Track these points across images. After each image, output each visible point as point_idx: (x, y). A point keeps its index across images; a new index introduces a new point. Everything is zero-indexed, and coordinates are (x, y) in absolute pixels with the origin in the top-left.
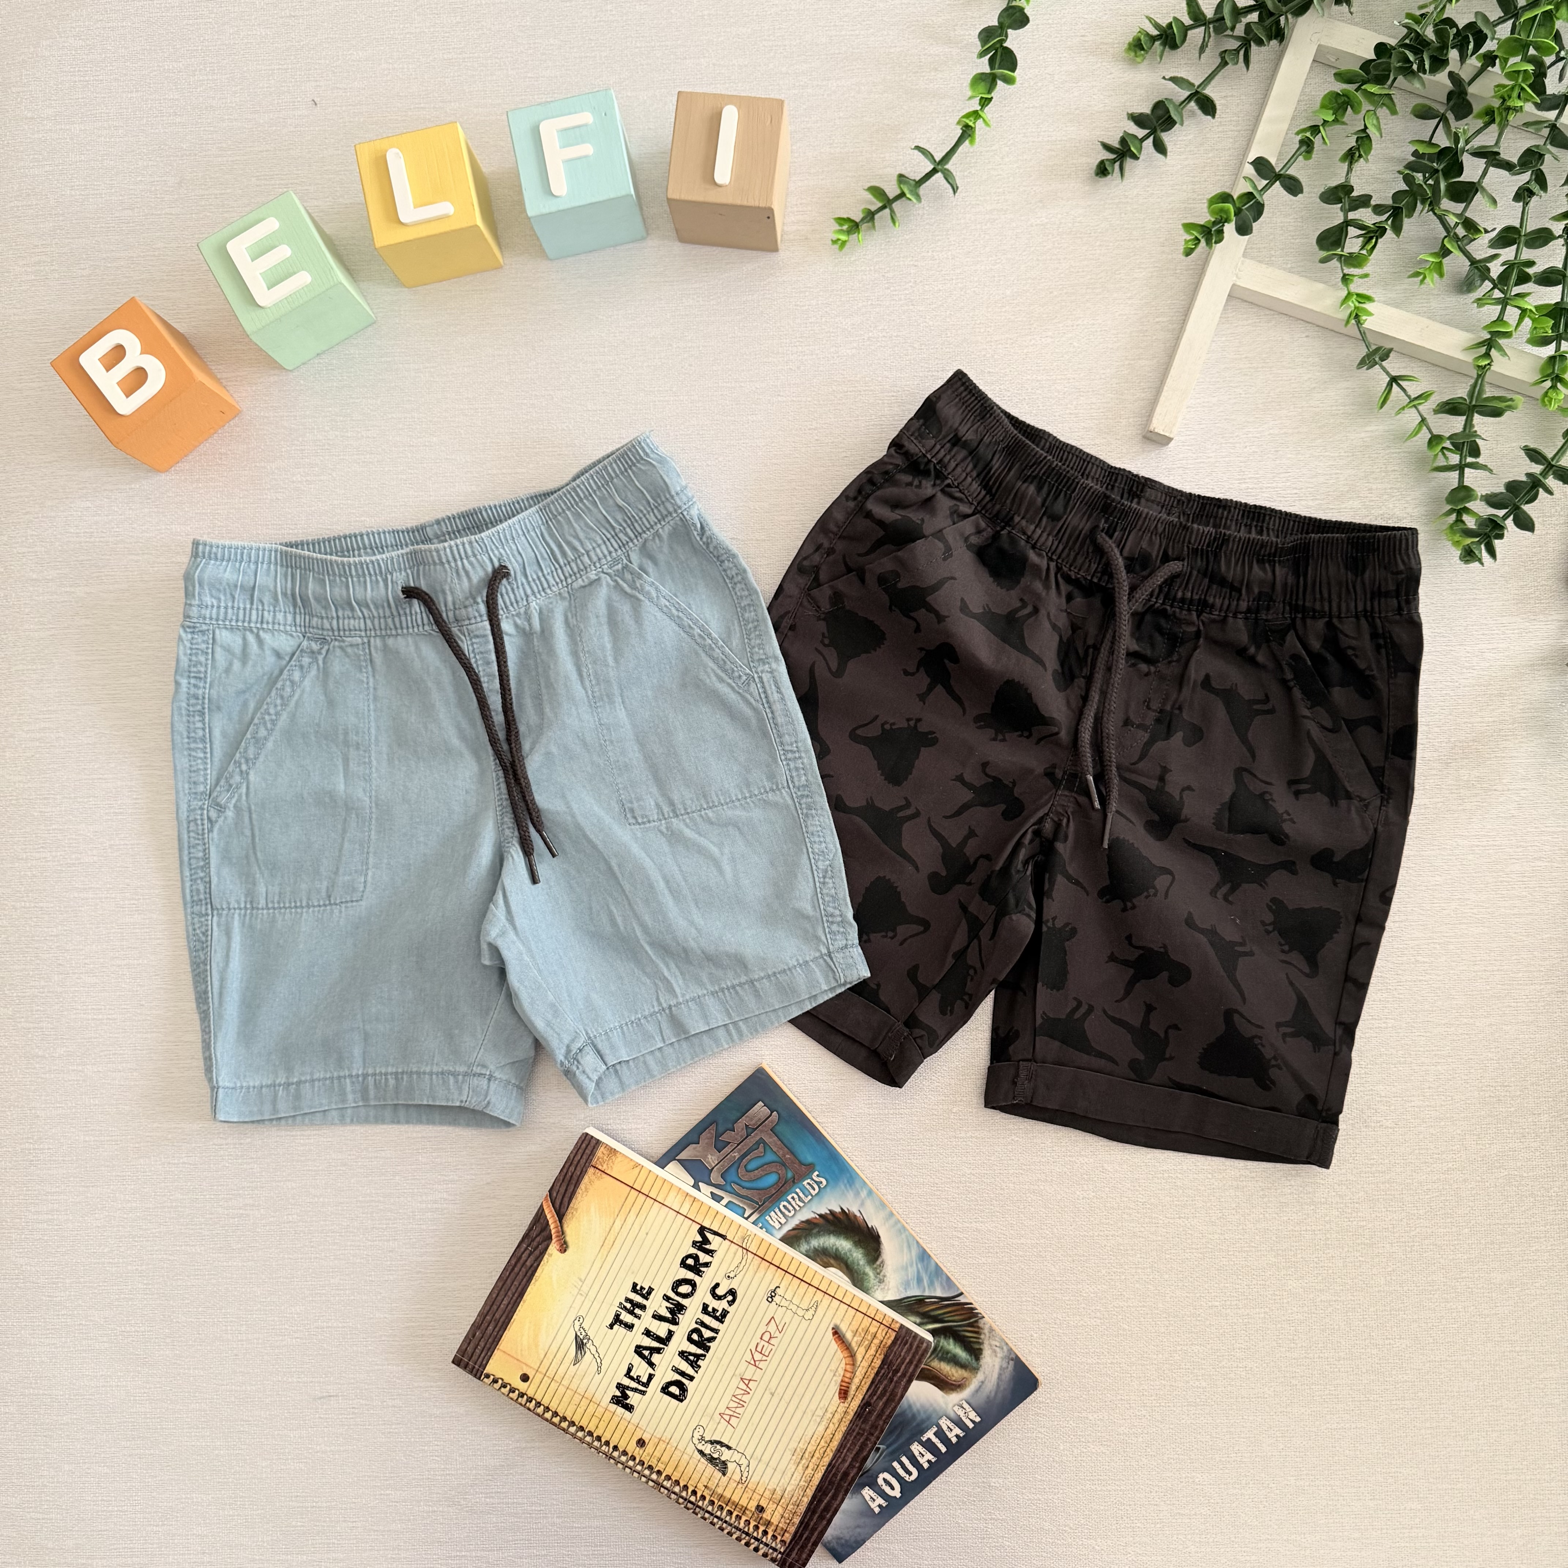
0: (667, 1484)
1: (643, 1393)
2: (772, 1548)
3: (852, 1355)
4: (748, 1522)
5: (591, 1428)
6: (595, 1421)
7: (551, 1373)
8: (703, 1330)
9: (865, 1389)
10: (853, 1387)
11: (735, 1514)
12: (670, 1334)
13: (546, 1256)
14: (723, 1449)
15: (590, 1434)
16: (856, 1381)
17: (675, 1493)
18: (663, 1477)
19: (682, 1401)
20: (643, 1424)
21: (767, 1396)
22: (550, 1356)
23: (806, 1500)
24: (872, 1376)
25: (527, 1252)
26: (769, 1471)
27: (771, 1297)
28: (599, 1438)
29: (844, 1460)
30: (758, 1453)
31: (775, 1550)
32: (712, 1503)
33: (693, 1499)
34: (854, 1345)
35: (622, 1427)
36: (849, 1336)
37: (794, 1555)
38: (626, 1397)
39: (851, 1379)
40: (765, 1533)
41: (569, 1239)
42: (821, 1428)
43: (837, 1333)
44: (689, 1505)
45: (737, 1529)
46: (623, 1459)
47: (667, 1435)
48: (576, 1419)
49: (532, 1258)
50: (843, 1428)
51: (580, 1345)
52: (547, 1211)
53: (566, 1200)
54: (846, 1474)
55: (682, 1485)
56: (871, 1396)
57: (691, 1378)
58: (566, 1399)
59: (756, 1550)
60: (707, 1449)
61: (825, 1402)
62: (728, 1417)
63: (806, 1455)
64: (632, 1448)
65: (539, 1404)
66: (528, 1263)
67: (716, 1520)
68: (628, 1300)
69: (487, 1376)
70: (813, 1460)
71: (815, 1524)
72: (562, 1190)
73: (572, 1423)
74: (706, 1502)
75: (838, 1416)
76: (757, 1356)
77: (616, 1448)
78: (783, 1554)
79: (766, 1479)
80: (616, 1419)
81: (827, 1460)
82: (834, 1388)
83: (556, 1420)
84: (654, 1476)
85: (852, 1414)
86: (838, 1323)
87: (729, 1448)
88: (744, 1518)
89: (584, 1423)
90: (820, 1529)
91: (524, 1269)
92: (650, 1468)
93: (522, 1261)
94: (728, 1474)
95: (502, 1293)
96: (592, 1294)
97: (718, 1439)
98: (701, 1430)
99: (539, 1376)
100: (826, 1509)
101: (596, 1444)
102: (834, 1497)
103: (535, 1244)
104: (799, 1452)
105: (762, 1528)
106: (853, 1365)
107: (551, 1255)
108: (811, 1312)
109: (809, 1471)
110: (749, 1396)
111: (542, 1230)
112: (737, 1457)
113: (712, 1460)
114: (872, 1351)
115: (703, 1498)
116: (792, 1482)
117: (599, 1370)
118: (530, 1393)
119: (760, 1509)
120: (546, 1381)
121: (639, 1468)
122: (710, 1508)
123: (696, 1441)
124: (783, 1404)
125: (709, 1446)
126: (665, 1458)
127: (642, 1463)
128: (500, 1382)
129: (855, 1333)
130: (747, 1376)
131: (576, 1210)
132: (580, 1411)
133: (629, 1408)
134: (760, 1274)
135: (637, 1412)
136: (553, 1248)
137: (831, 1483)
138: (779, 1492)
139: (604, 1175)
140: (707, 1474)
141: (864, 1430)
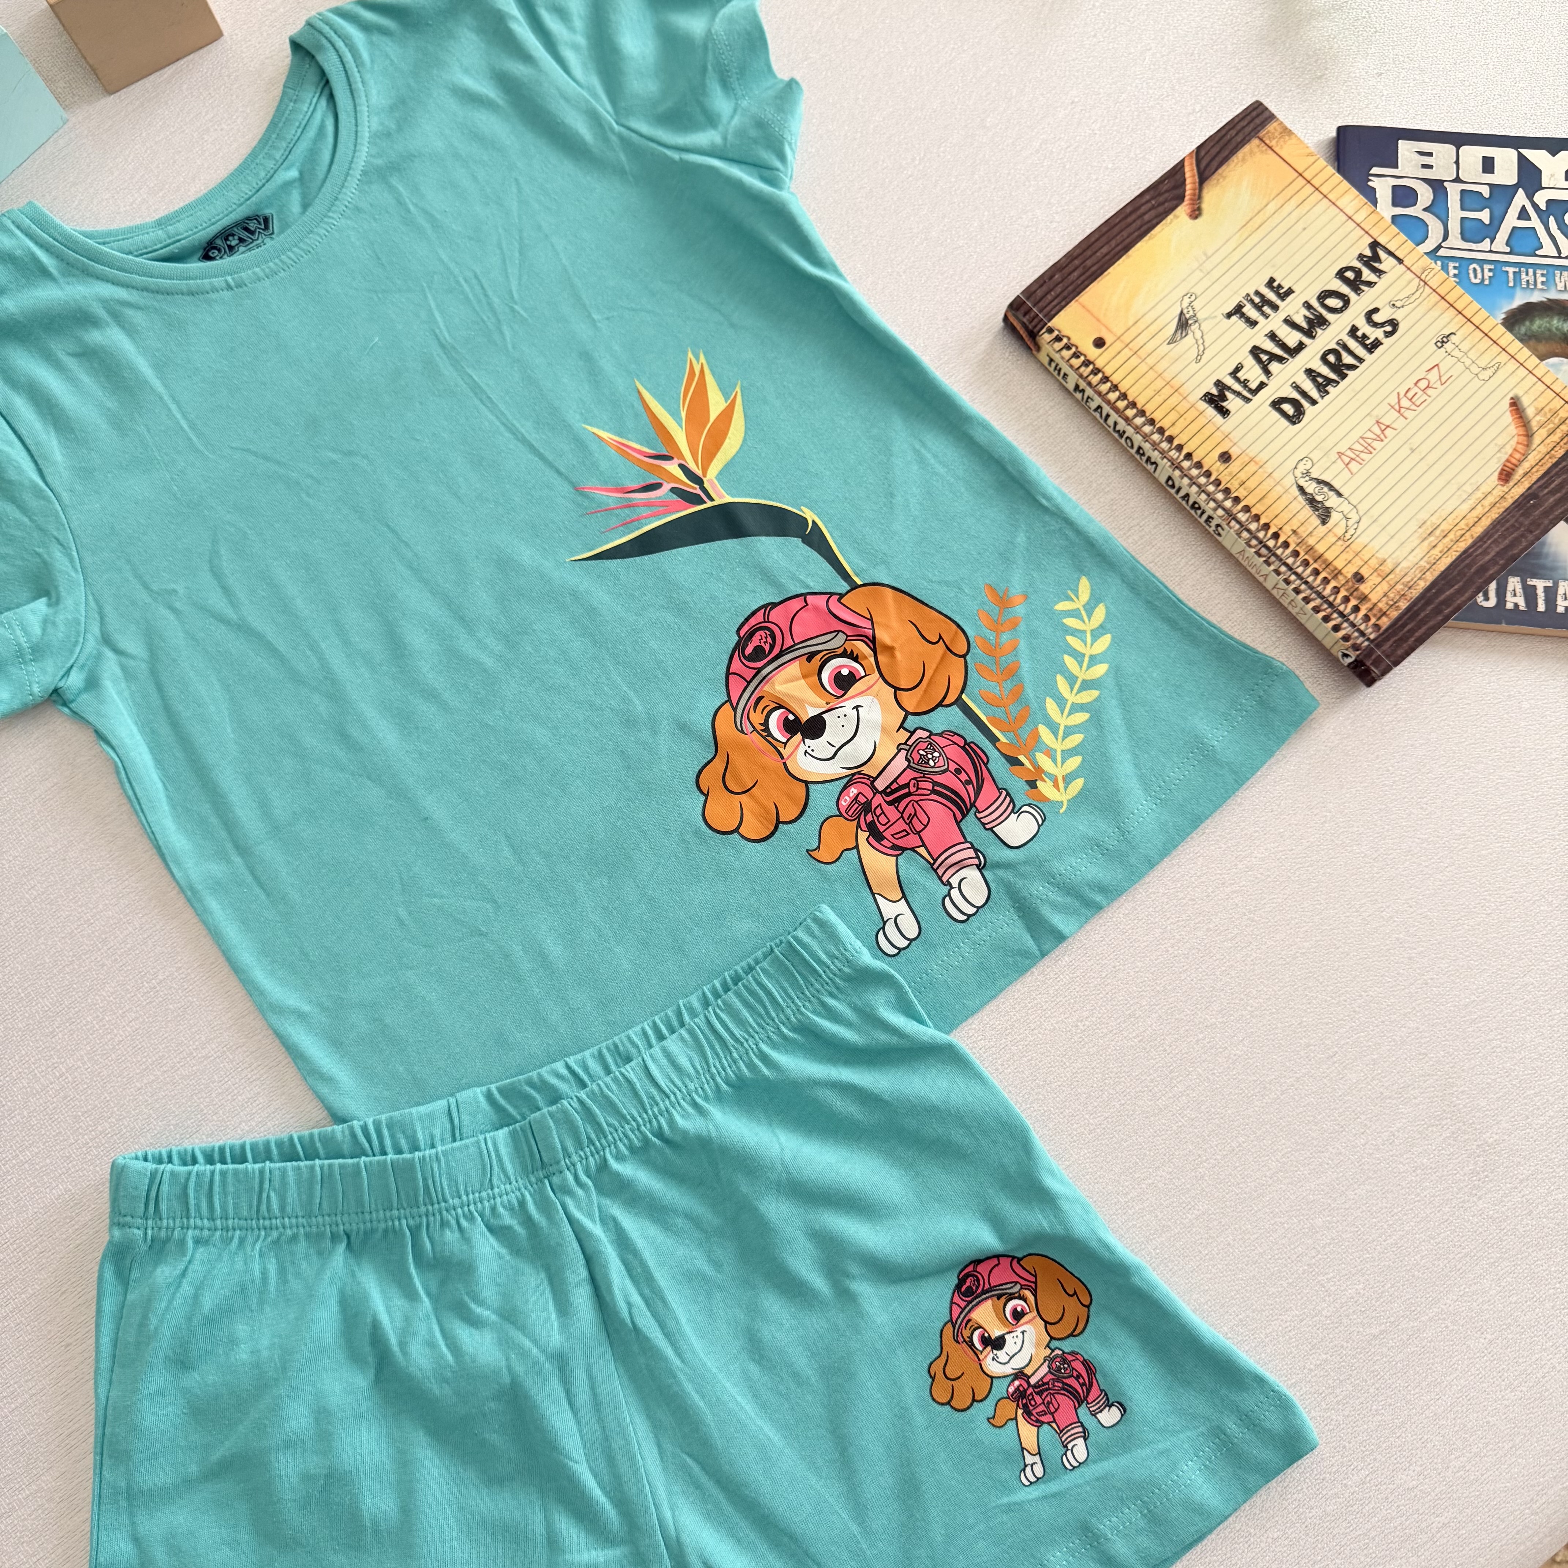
0: (1243, 517)
1: (1248, 400)
2: (1359, 630)
3: (1529, 435)
4: (1336, 590)
5: (1165, 424)
6: (1173, 416)
7: (1135, 346)
8: (1344, 354)
9: (1535, 477)
10: (1520, 471)
11: (1323, 575)
12: (1301, 346)
13: (1170, 217)
14: (1331, 493)
15: (1161, 431)
16: (1526, 466)
17: (1249, 531)
18: (1240, 507)
19: (1294, 423)
20: (1235, 436)
21: (1405, 451)
22: (1141, 325)
23: (1422, 585)
24: (1549, 465)
25: (1149, 205)
26: (1383, 538)
27: (1443, 342)
28: (1170, 439)
29: (1485, 553)
30: (1375, 512)
31: (1362, 634)
32: (1296, 554)
33: (1271, 543)
34: (1534, 424)
35: (1206, 432)
36: (1530, 412)
37: (1386, 646)
38: (1224, 398)
39: (1521, 462)
40: (1356, 609)
41: (1205, 206)
42: (1466, 507)
43: (1515, 405)
44: (1264, 551)
45: (1320, 595)
46: (1195, 472)
47: (1263, 457)
48: (1149, 409)
49: (1153, 213)
50: (1494, 515)
51: (1183, 324)
52: (1187, 169)
53: (1215, 164)
54: (1483, 569)
55: (1262, 521)
56: (1542, 487)
57: (1314, 402)
58: (1144, 382)
59: (1336, 628)
60: (1311, 487)
61: (1479, 478)
62: (1348, 458)
63: (1438, 532)
64: (1211, 461)
65: (1105, 379)
66: (1147, 217)
67: (1293, 577)
68: (1257, 293)
69: (1050, 331)
70: (1447, 540)
71: (1426, 616)
72: (1214, 151)
73: (1142, 413)
74: (1288, 551)
75: (1491, 499)
76: (1405, 403)
77: (1189, 456)
78: (1372, 641)
79: (1376, 544)
80: (1202, 421)
81: (1462, 546)
82: (1495, 466)
83: (1121, 404)
84: (1228, 504)
85: (1509, 501)
86: (1520, 393)
87: (1339, 495)
88: (1333, 584)
89: (1157, 416)
90: (1431, 623)
91: (1139, 223)
92: (1227, 491)
93: (1139, 213)
94: (1330, 525)
95: (1104, 239)
96: (1216, 274)
97: (1328, 480)
98: (1309, 464)
99: (1118, 346)
100: (1447, 602)
101: (1165, 445)
102: (1460, 592)
103: (1161, 199)
104: (1429, 527)
105: (1353, 602)
106: (1528, 446)
107: (1176, 217)
108: (1489, 372)
109: (1436, 552)
110: (1383, 444)
111: (1175, 187)
112: (1346, 507)
113: (1312, 502)
114: (1556, 437)
115: (1286, 545)
116: (1410, 558)
117: (1198, 359)
118: (1099, 364)
119: (1359, 578)
120: (1127, 353)
121: (1211, 488)
122: (1290, 561)
123: (1298, 473)
124: (1423, 466)
125: (1314, 485)
126: (1251, 484)
127: (1217, 483)
128: (1065, 340)
129: (1539, 411)
130: (1386, 421)
131: (1224, 178)
132: (1158, 399)
133: (1224, 412)
134: (1435, 313)
135: (1232, 420)
136: (1182, 211)
137: (1461, 574)
138: (1389, 565)
139: (1270, 152)
140: (1301, 517)
141: (1521, 524)
